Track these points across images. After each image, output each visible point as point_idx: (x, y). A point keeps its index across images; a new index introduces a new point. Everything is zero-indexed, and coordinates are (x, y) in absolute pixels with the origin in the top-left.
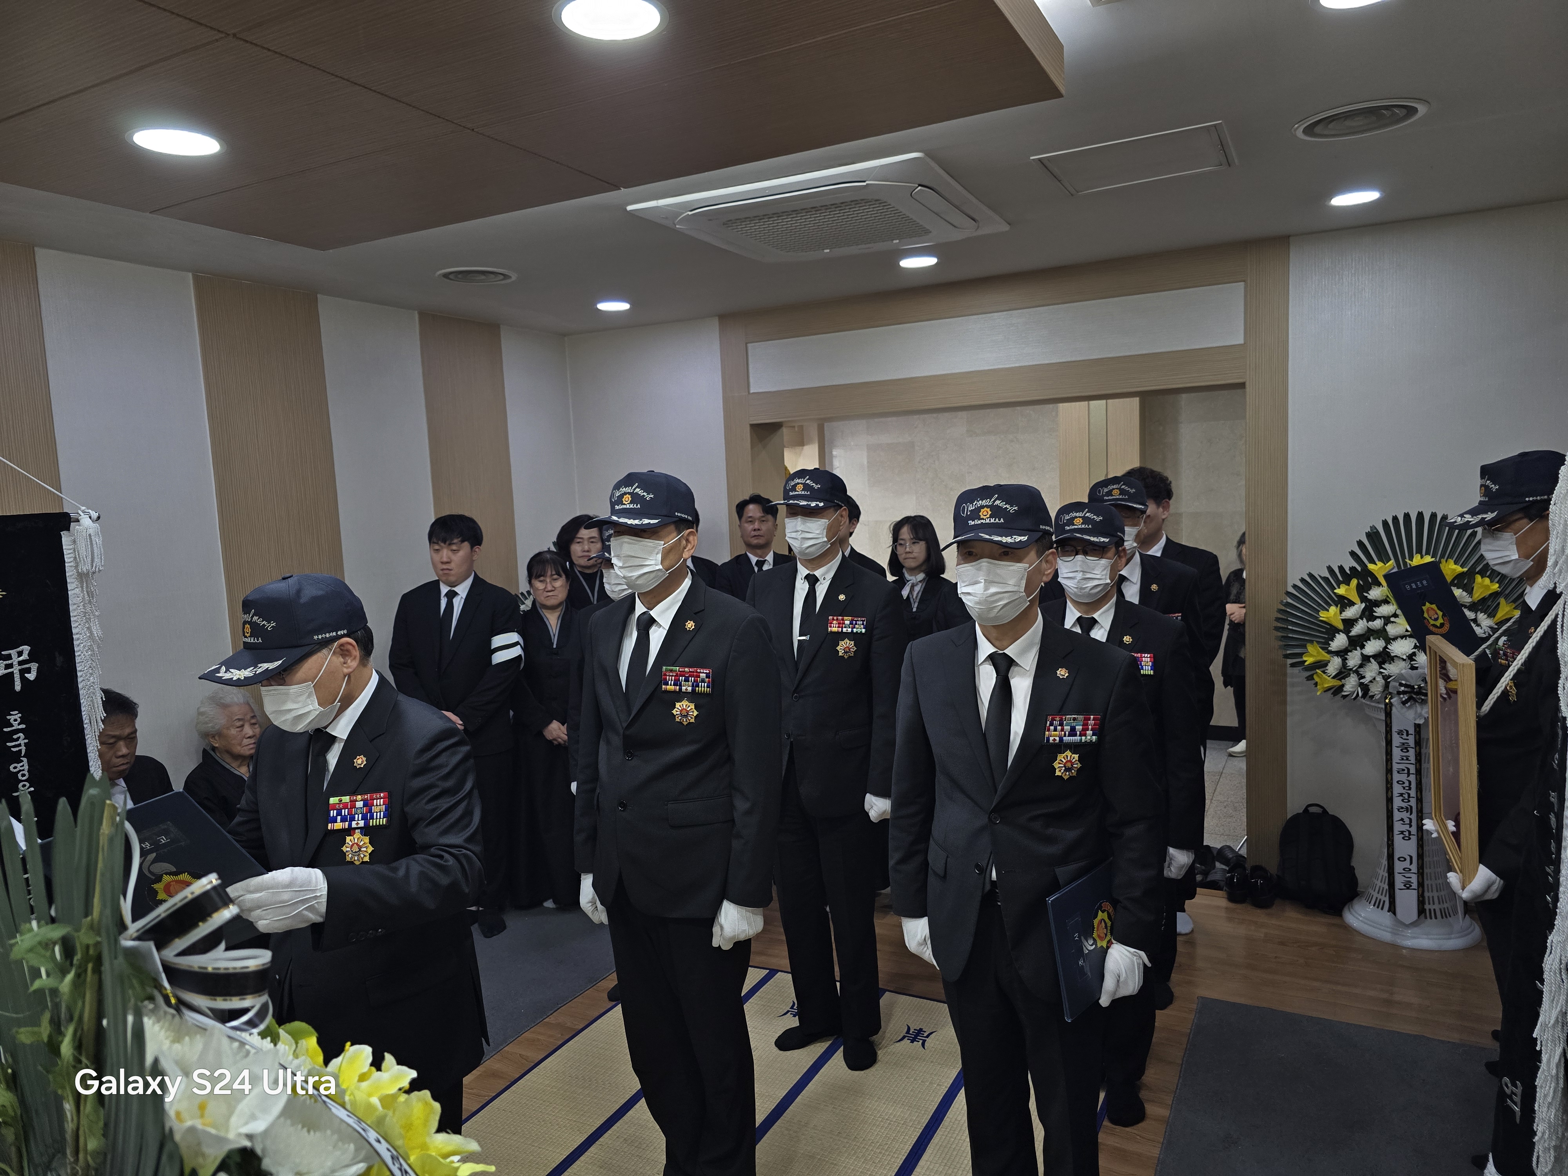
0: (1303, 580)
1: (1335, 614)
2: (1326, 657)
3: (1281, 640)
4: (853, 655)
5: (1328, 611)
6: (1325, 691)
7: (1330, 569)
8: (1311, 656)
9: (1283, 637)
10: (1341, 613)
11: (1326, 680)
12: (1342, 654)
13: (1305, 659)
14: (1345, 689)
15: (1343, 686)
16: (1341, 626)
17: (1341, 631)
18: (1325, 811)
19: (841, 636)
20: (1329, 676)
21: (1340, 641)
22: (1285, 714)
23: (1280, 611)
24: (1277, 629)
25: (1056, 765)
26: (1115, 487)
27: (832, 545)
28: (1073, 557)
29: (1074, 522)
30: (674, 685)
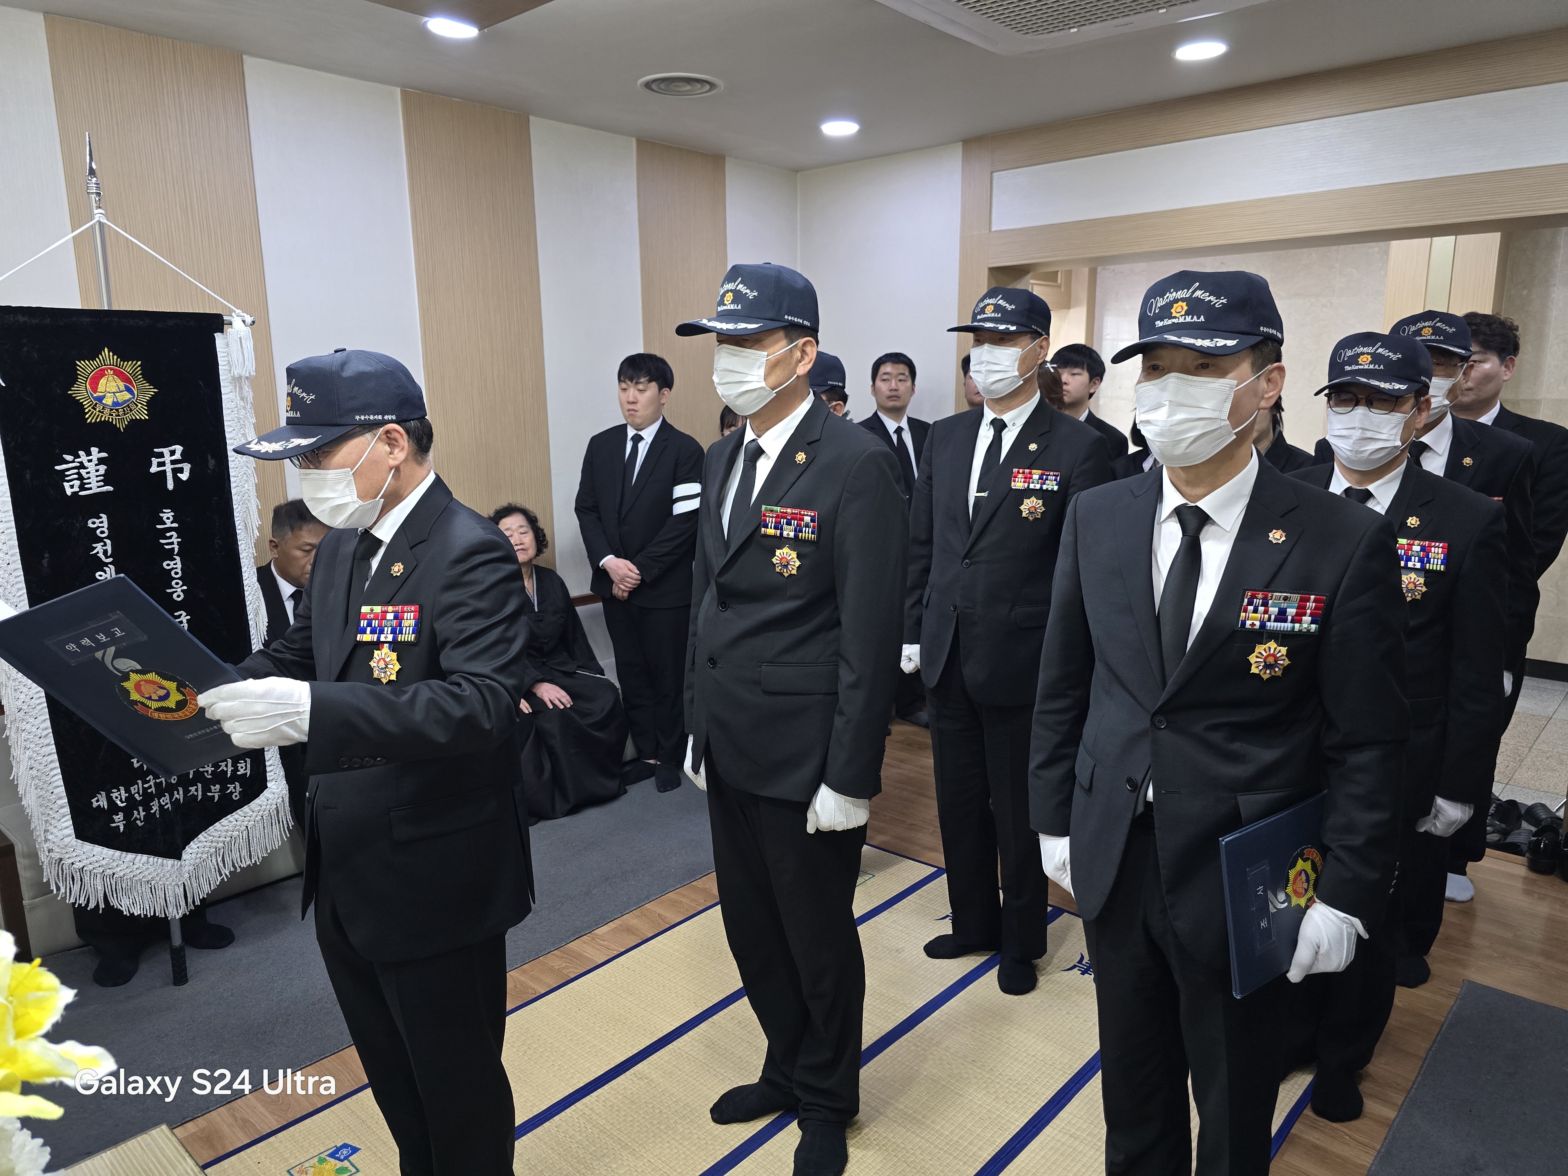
4: (1039, 516)
19: (1027, 493)
25: (1252, 658)
26: (1426, 324)
27: (1025, 381)
28: (1351, 408)
29: (1359, 360)
30: (775, 528)
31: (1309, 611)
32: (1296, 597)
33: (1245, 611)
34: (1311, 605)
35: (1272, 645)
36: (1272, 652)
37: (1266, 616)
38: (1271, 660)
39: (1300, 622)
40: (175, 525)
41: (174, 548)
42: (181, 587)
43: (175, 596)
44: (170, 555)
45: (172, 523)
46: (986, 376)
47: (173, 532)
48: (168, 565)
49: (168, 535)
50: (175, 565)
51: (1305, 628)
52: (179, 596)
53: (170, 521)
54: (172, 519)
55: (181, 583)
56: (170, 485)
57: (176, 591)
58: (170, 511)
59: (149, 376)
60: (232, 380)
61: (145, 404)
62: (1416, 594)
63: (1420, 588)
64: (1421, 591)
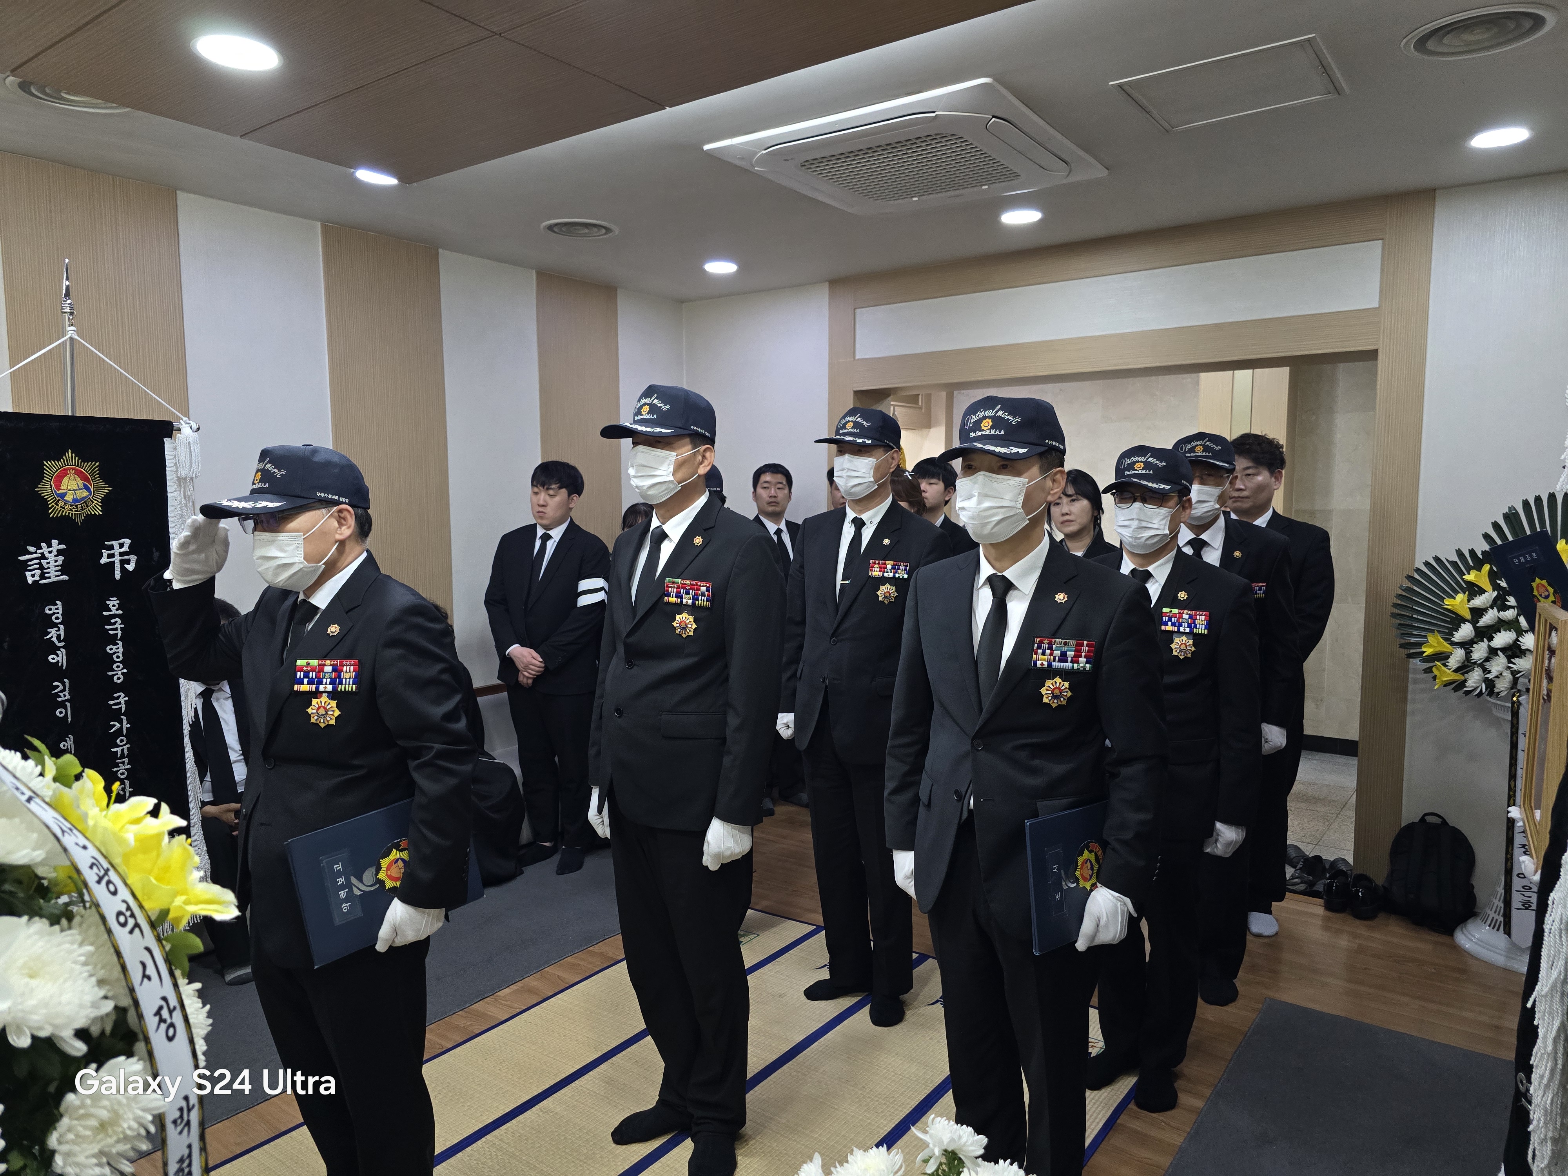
0: (1427, 564)
1: (1462, 601)
2: (1447, 648)
3: (1398, 628)
4: (893, 600)
5: (1455, 598)
6: (1445, 686)
7: (1460, 553)
8: (1431, 646)
9: (1400, 624)
10: (1469, 601)
11: (1446, 673)
12: (1467, 645)
13: (1424, 649)
14: (1467, 685)
15: (1465, 681)
16: (1468, 616)
17: (1468, 621)
18: (1444, 822)
19: (883, 580)
20: (1450, 669)
21: (1465, 631)
22: (1404, 713)
23: (1399, 596)
24: (1394, 615)
25: (1043, 691)
26: (1198, 443)
27: (880, 486)
28: (1130, 504)
29: (1135, 466)
30: (676, 597)
31: (1083, 654)
32: (1073, 642)
33: (1036, 653)
34: (1085, 649)
35: (1058, 680)
36: (1058, 685)
37: (1052, 657)
38: (1057, 692)
39: (1078, 662)
40: (120, 612)
41: (117, 634)
42: (122, 670)
43: (115, 678)
44: (113, 640)
45: (117, 610)
47: (117, 619)
48: (111, 649)
49: (113, 621)
50: (117, 650)
51: (1082, 667)
52: (119, 679)
53: (115, 608)
54: (117, 606)
55: (121, 666)
56: (118, 576)
57: (117, 674)
58: (116, 599)
59: (105, 476)
60: (178, 480)
61: (100, 501)
62: (1187, 653)
63: (1190, 648)
64: (1191, 650)
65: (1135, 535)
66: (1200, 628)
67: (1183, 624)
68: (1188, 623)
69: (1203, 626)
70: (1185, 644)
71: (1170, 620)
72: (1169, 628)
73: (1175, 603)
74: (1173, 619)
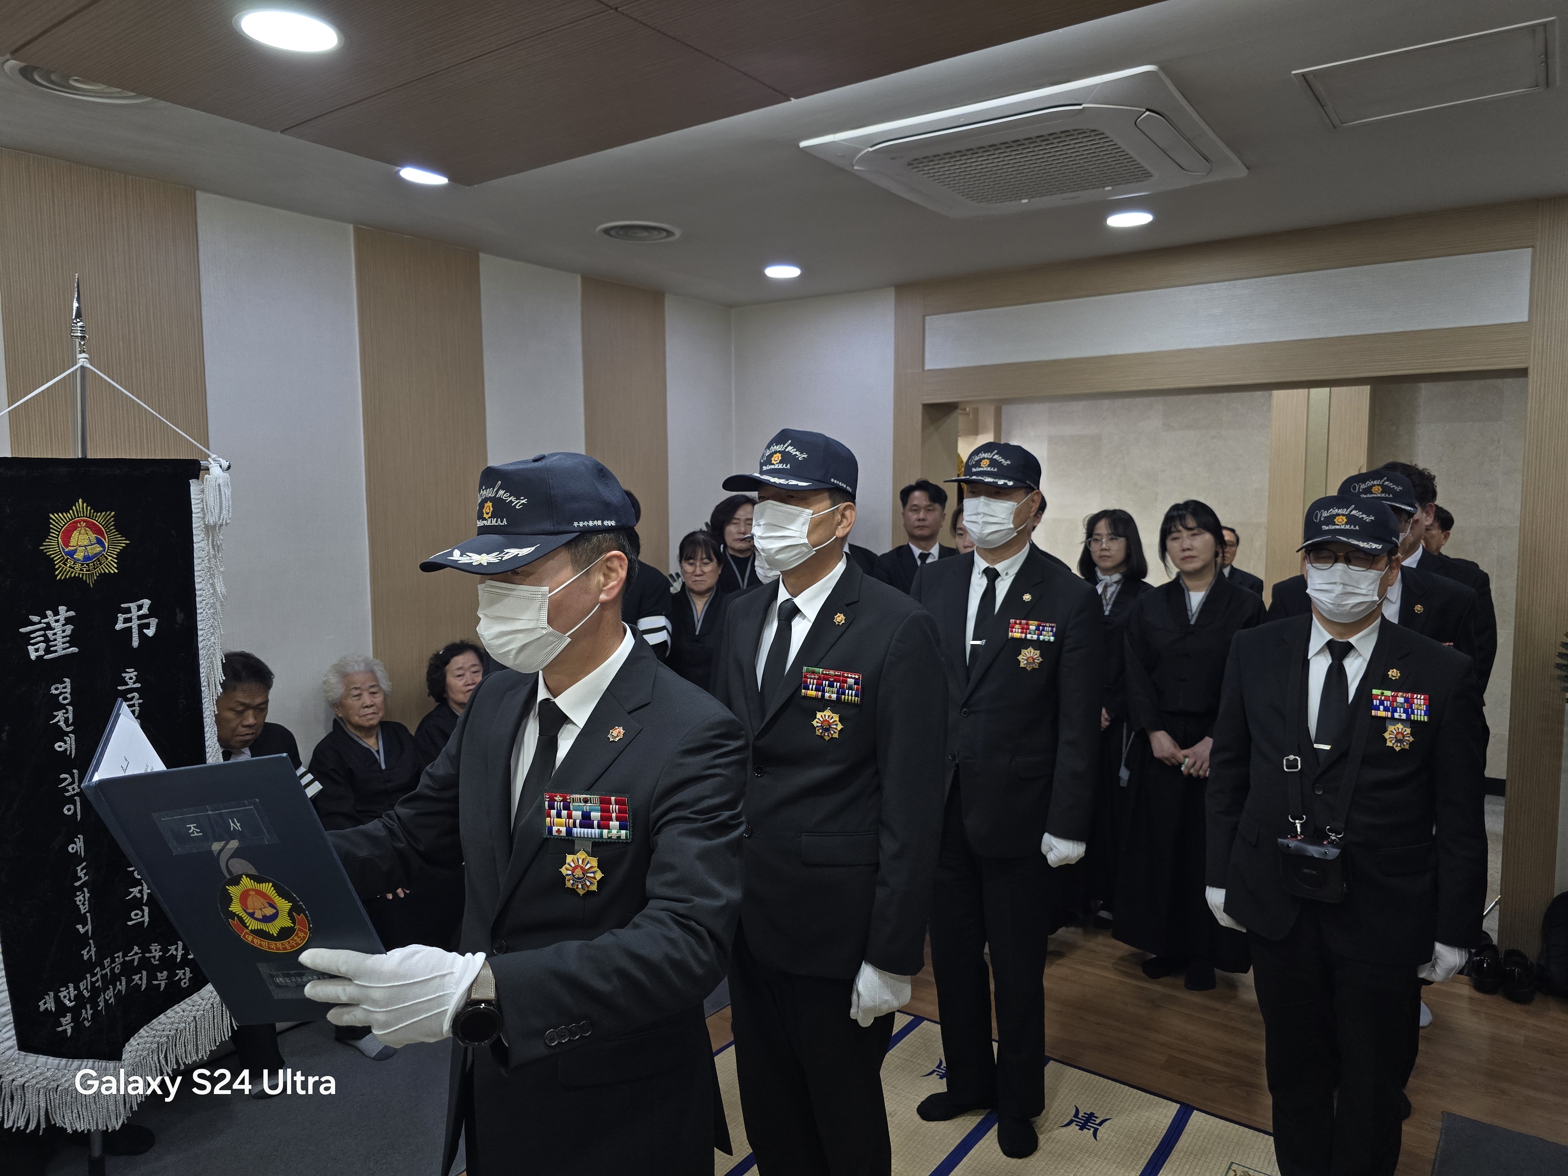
4: (1037, 666)
19: (1024, 643)
26: (1375, 482)
28: (1331, 565)
29: (1335, 520)
30: (816, 690)
40: (138, 685)
45: (134, 683)
46: (982, 527)
47: (135, 693)
49: (129, 696)
53: (132, 681)
54: (134, 678)
56: (135, 643)
58: (133, 670)
59: (121, 527)
60: (205, 528)
61: (115, 556)
62: (1405, 743)
63: (1407, 738)
64: (1408, 740)
65: (1338, 601)
66: (1419, 714)
67: (1398, 709)
68: (1404, 709)
69: (1423, 712)
70: (1402, 734)
71: (1382, 703)
72: (1381, 713)
73: (1387, 683)
74: (1385, 702)
